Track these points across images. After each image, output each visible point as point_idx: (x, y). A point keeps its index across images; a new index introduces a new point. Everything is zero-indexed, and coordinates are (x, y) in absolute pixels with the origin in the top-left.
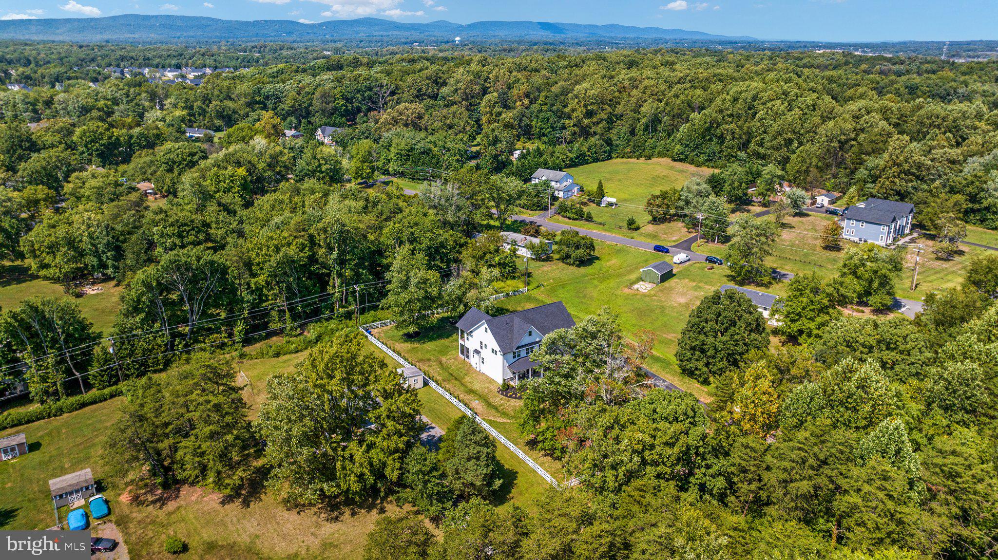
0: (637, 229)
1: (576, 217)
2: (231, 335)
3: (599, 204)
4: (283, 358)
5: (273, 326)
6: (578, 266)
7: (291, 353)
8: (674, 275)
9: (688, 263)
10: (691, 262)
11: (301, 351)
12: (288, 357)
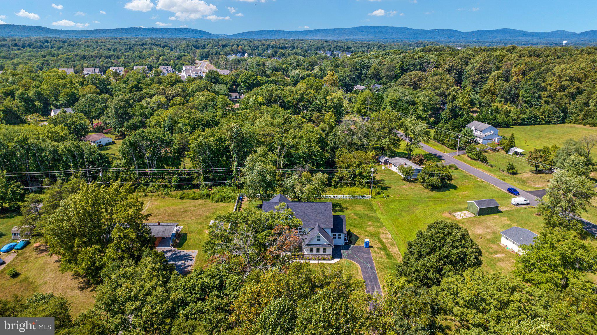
0: (514, 174)
1: (475, 158)
2: (170, 182)
3: (507, 152)
4: (184, 200)
5: (195, 182)
6: (432, 190)
7: (190, 199)
8: (500, 212)
9: (525, 206)
10: (528, 206)
11: (196, 199)
12: (188, 200)
